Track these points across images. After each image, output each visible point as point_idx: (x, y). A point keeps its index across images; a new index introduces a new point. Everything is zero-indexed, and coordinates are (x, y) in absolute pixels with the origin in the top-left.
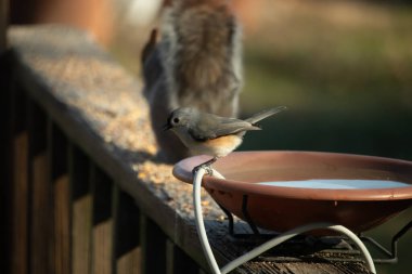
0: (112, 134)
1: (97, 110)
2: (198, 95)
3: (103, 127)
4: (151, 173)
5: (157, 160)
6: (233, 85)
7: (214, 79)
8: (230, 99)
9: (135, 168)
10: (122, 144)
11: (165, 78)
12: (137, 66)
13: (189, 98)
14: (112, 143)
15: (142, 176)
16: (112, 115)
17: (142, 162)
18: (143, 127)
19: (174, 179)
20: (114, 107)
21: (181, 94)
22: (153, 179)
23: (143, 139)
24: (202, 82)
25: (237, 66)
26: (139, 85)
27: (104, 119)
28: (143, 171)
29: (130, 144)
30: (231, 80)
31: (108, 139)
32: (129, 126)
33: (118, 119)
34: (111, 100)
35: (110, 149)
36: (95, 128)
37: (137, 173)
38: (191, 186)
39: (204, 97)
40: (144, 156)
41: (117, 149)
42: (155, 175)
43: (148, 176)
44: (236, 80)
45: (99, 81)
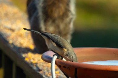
0: (13, 39)
1: (5, 28)
2: (54, 21)
3: (8, 37)
4: (31, 58)
5: (34, 52)
6: (71, 16)
7: (61, 13)
8: (70, 23)
9: (24, 55)
10: (17, 44)
11: (38, 13)
12: (25, 7)
13: (49, 23)
14: (12, 44)
15: (27, 59)
16: (13, 30)
17: (27, 53)
18: (27, 36)
19: (42, 61)
20: (14, 27)
21: (46, 21)
22: (32, 61)
23: (27, 42)
24: (56, 15)
25: (72, 8)
26: (26, 16)
27: (9, 32)
28: (27, 57)
29: (21, 44)
30: (70, 14)
31: (11, 42)
32: (21, 36)
33: (16, 32)
34: (12, 24)
35: (12, 46)
36: (5, 36)
37: (24, 58)
38: (50, 64)
39: (57, 22)
40: (28, 50)
41: (15, 47)
42: (33, 59)
43: (30, 59)
44: (72, 14)
45: (6, 15)
